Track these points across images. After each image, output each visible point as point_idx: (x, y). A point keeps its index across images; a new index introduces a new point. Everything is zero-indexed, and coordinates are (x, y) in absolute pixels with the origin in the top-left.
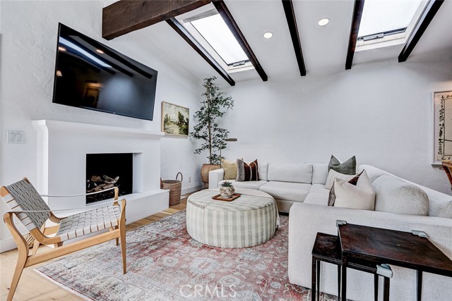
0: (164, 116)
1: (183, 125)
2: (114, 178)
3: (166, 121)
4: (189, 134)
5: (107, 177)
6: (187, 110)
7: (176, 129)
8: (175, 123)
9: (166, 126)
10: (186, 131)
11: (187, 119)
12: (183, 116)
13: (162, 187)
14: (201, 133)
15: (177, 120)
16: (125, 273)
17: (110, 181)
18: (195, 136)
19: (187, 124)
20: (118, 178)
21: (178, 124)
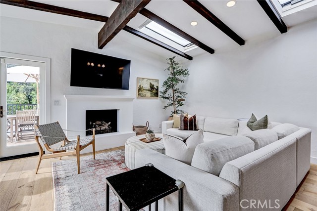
0: (138, 86)
1: (154, 91)
2: (108, 123)
3: (140, 89)
4: (159, 97)
5: (104, 122)
6: (157, 81)
7: (148, 94)
8: (147, 90)
9: (140, 92)
10: (156, 95)
11: (157, 87)
12: (153, 85)
13: (134, 130)
14: (166, 95)
15: (149, 88)
16: (79, 173)
17: (105, 124)
18: (163, 97)
19: (157, 90)
20: (110, 123)
21: (150, 91)
